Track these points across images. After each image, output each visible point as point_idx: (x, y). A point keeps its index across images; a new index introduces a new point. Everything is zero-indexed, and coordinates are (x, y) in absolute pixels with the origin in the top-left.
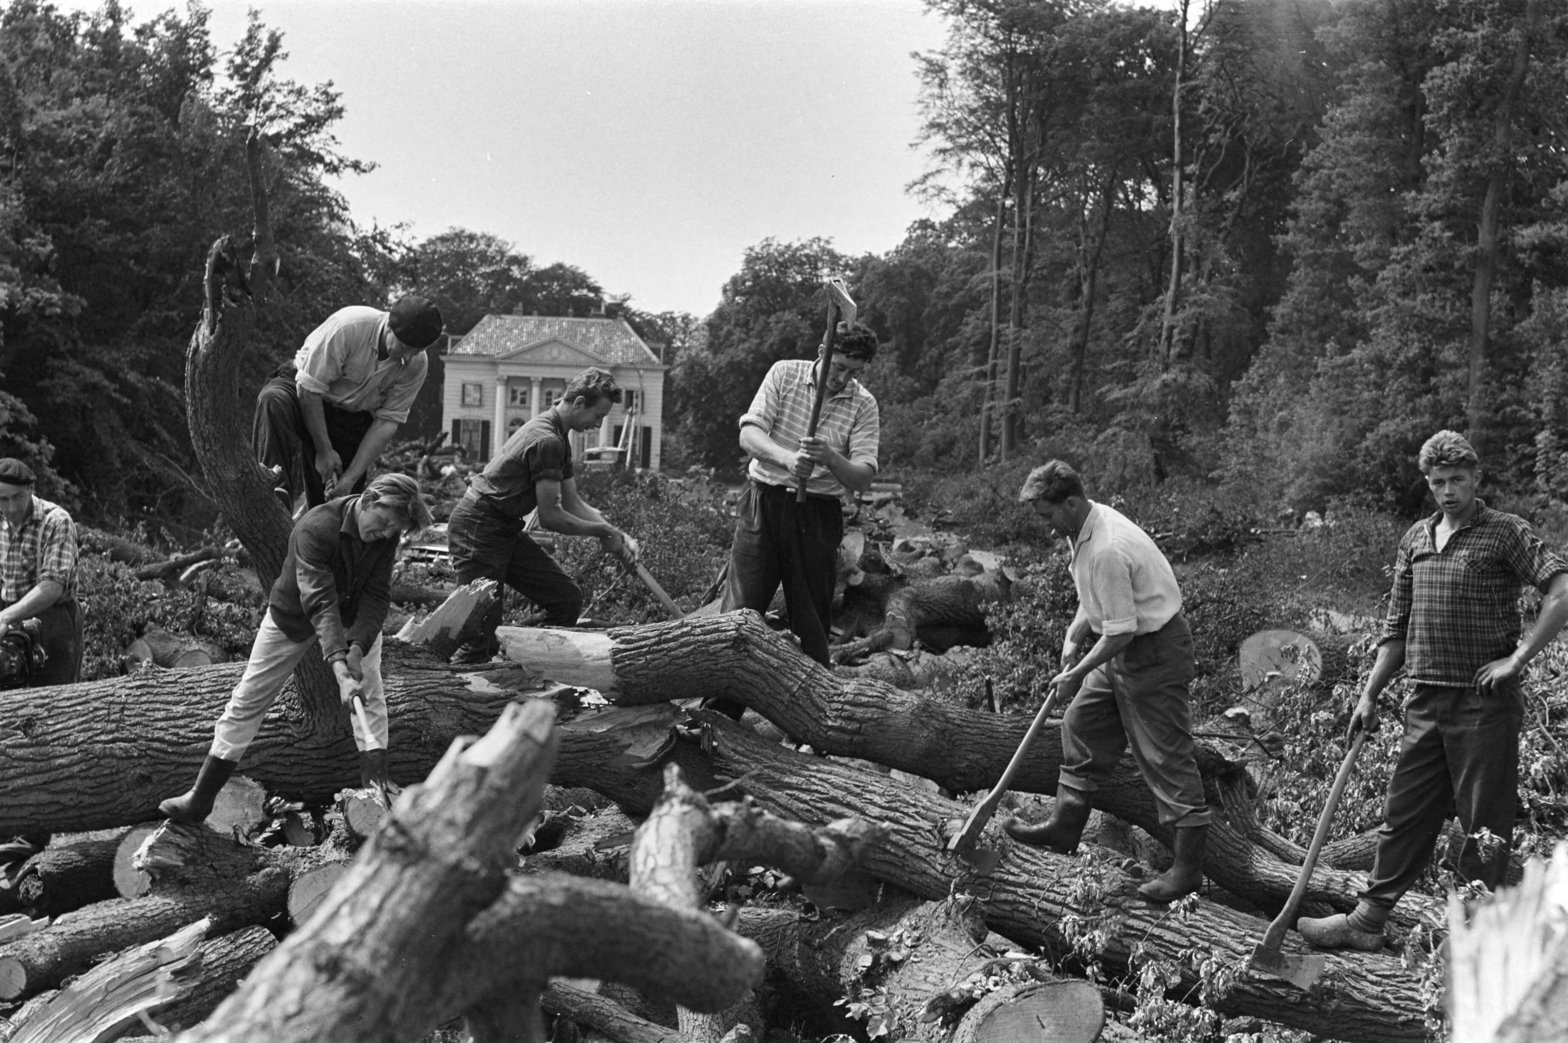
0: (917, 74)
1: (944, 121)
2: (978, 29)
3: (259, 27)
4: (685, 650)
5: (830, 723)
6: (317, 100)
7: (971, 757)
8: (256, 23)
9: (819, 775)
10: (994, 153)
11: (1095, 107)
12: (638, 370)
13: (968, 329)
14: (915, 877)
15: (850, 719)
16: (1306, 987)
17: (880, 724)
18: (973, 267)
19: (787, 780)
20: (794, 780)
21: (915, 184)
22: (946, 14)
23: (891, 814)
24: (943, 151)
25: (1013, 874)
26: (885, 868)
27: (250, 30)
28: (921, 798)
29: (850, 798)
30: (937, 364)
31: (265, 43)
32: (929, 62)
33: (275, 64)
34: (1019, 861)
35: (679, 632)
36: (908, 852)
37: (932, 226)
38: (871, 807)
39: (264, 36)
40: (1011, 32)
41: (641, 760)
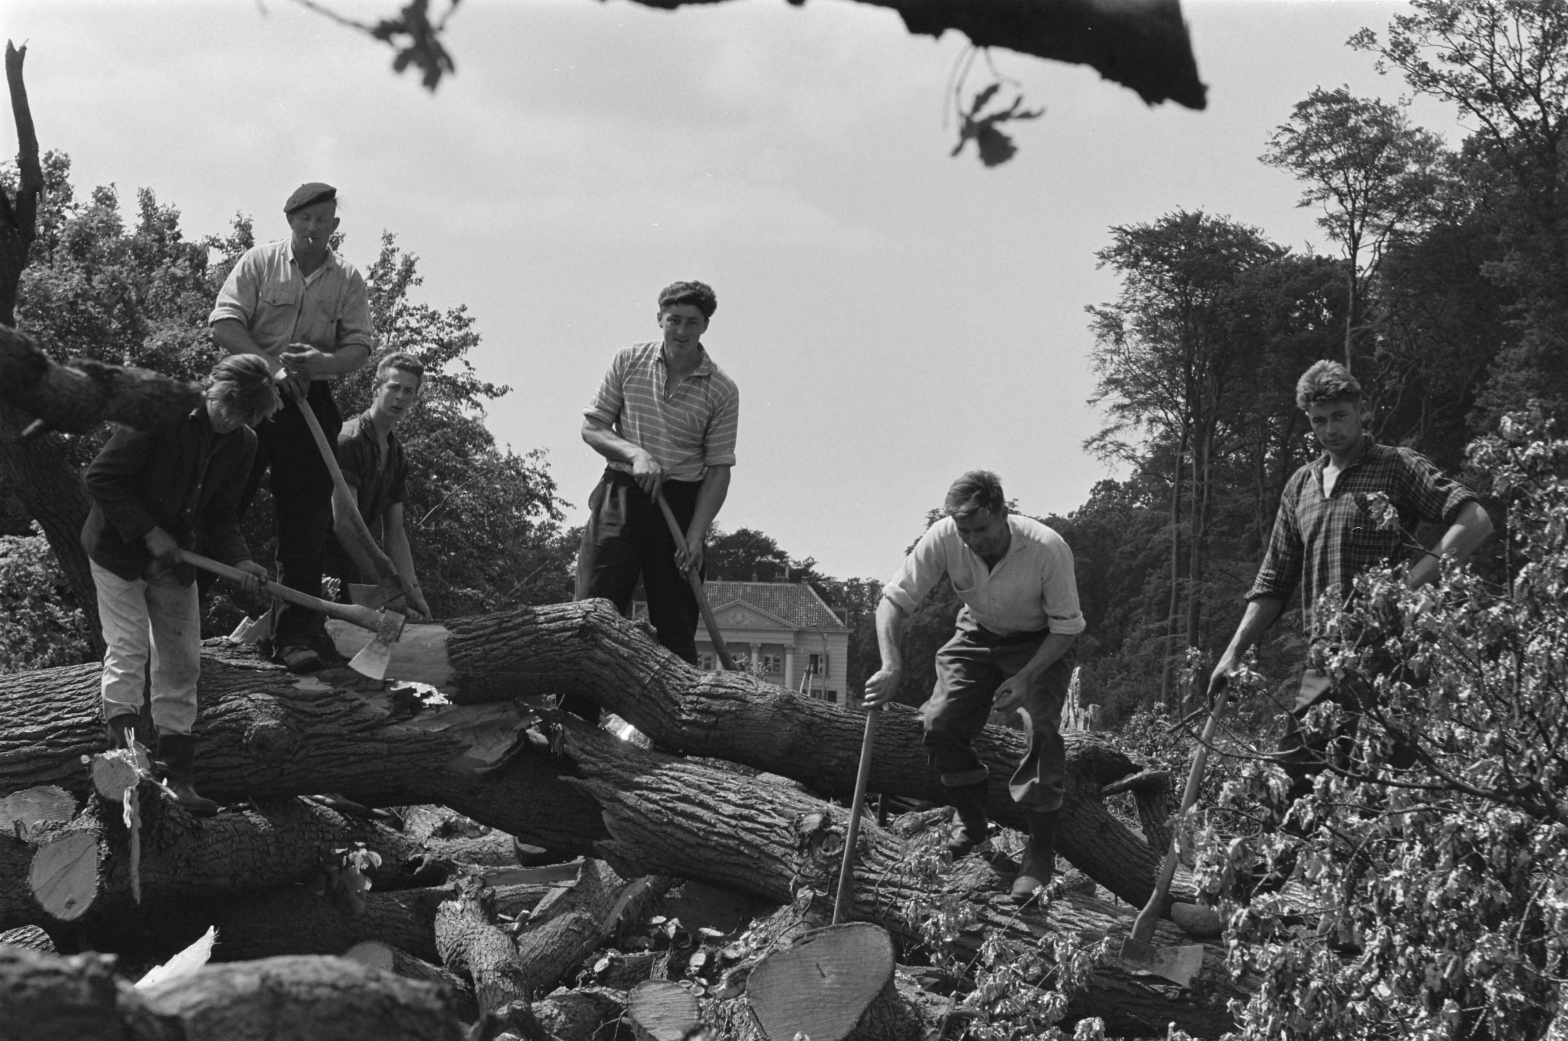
0: (1092, 327)
1: (1121, 376)
2: (1153, 282)
3: (393, 251)
4: (526, 639)
5: (684, 717)
6: (450, 326)
7: (841, 753)
8: (390, 247)
9: (671, 773)
10: (1172, 409)
11: (1272, 358)
12: (821, 634)
13: (1151, 588)
14: (772, 881)
15: (706, 712)
16: (1185, 983)
17: (737, 718)
18: (1154, 525)
19: (637, 779)
20: (644, 779)
21: (1094, 440)
22: (1120, 268)
23: (746, 812)
24: (1121, 407)
25: (874, 872)
26: (740, 872)
27: (383, 254)
28: (779, 794)
29: (703, 797)
30: (1121, 624)
31: (399, 267)
32: (1104, 315)
33: (410, 289)
34: (882, 858)
35: (520, 620)
36: (762, 852)
37: (1116, 486)
38: (724, 805)
39: (398, 261)
40: (1186, 284)
41: (485, 764)
